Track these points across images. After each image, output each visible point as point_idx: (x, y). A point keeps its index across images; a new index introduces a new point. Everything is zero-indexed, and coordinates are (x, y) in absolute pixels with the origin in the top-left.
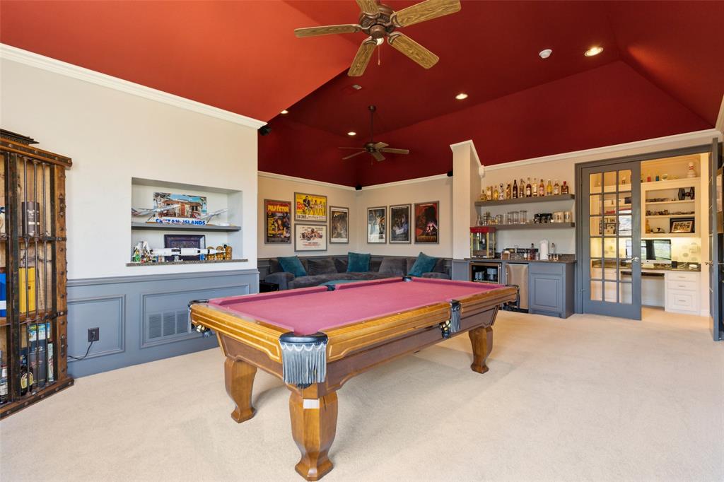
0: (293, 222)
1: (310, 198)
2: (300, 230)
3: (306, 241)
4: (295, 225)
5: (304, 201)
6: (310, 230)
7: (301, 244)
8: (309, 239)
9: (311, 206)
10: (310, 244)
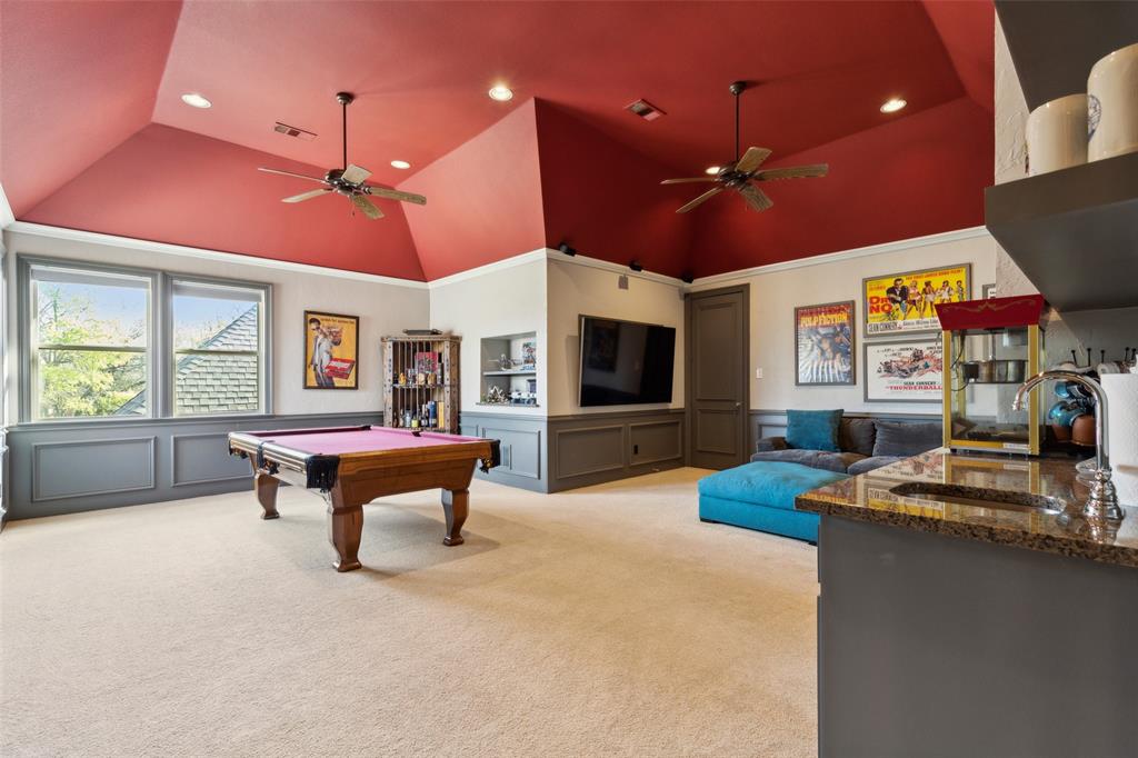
0: (860, 341)
1: (907, 283)
2: (877, 356)
3: (896, 380)
4: (865, 346)
5: (891, 291)
6: (909, 354)
7: (880, 386)
8: (905, 373)
9: (911, 298)
10: (909, 386)
